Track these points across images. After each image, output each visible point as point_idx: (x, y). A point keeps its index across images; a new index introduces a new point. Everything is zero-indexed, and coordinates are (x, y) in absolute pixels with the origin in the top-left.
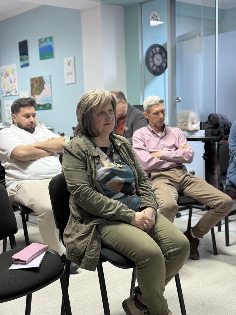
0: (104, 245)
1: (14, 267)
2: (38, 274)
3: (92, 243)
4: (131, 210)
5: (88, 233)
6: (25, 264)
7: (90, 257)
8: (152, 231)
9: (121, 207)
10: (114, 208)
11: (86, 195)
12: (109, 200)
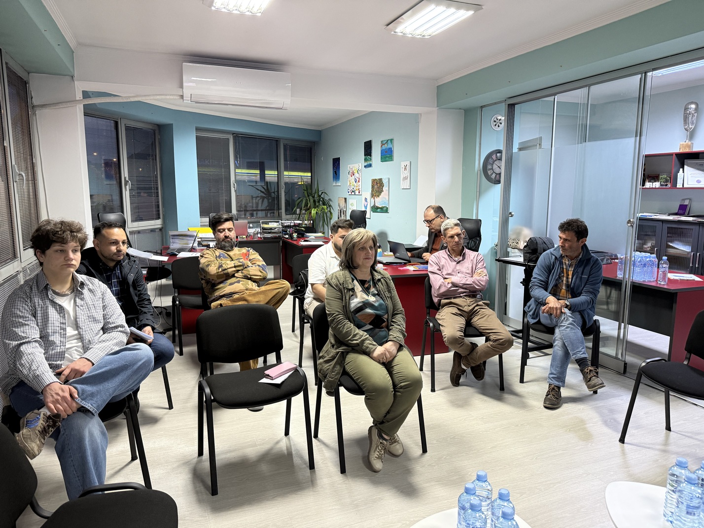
0: (345, 373)
1: (264, 380)
2: (279, 389)
3: (334, 367)
4: (375, 343)
5: (333, 358)
6: (272, 379)
7: (331, 379)
8: (388, 365)
9: (366, 339)
10: (360, 338)
11: (339, 323)
12: (357, 331)
